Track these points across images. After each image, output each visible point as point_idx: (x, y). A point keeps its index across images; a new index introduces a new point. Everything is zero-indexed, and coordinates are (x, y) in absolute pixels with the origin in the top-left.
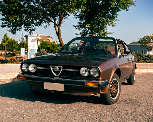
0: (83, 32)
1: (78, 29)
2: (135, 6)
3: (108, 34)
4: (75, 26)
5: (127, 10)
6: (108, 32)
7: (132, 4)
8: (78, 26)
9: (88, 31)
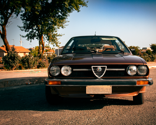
0: (29, 34)
1: (24, 31)
2: (87, 7)
3: (58, 36)
4: (20, 27)
5: (78, 12)
6: (58, 34)
7: (84, 4)
8: (24, 27)
9: (35, 33)
